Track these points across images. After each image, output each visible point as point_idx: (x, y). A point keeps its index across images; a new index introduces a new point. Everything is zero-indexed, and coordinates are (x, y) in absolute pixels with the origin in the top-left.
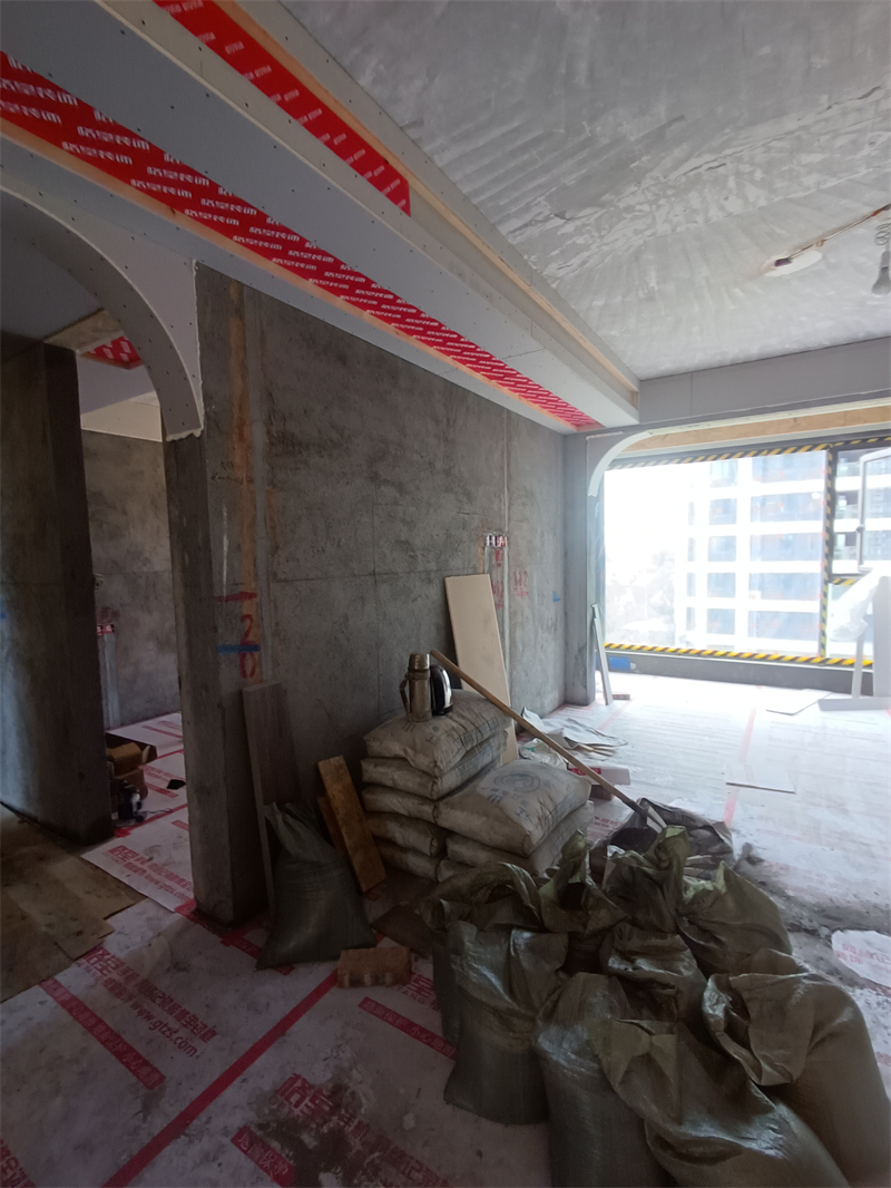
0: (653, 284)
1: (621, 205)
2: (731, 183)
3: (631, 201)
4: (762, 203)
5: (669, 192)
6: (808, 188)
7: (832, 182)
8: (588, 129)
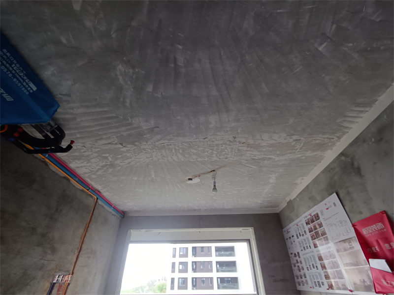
0: (153, 176)
1: (142, 147)
2: (174, 151)
3: (145, 147)
4: (183, 160)
5: (156, 148)
6: (194, 159)
7: (199, 159)
8: (130, 120)
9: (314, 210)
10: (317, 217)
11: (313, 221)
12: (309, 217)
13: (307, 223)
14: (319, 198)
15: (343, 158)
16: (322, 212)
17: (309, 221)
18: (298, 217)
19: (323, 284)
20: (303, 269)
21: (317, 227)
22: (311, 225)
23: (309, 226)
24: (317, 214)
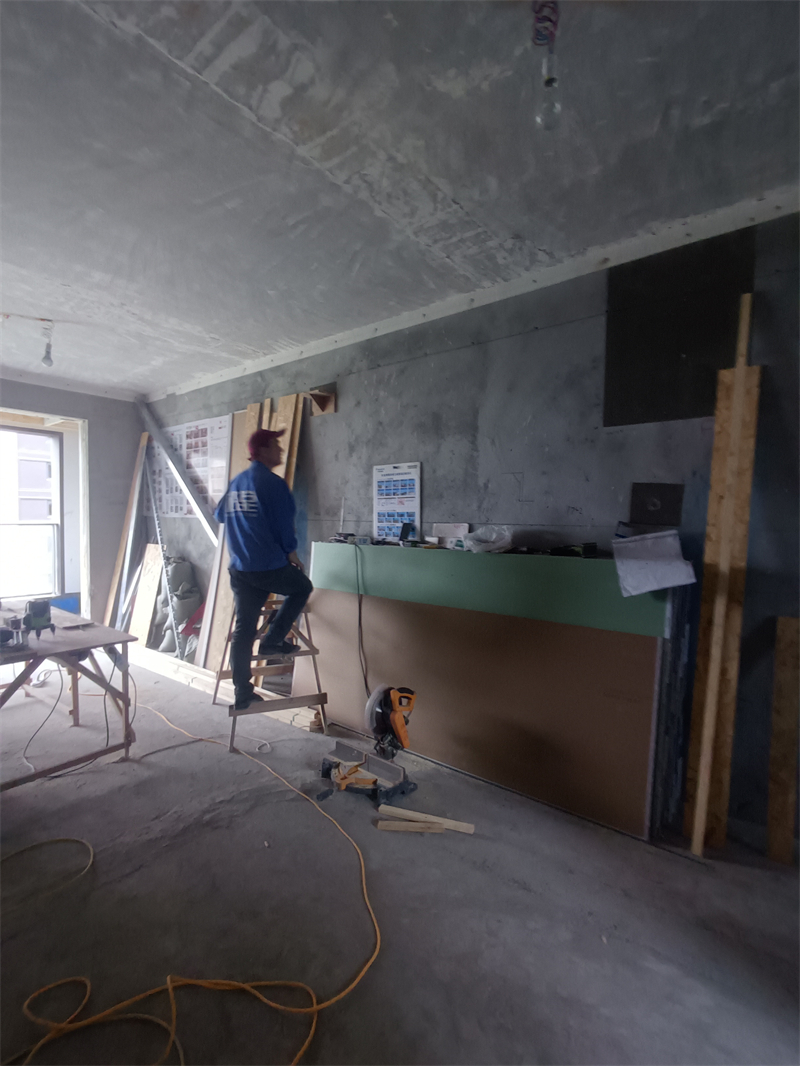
9: (203, 424)
10: (204, 432)
11: (196, 436)
12: (194, 429)
13: (188, 437)
14: (215, 410)
15: (259, 379)
16: (212, 428)
17: (191, 434)
18: (177, 423)
19: (181, 509)
20: (160, 491)
21: (200, 444)
22: (193, 441)
23: (189, 441)
24: (206, 429)
